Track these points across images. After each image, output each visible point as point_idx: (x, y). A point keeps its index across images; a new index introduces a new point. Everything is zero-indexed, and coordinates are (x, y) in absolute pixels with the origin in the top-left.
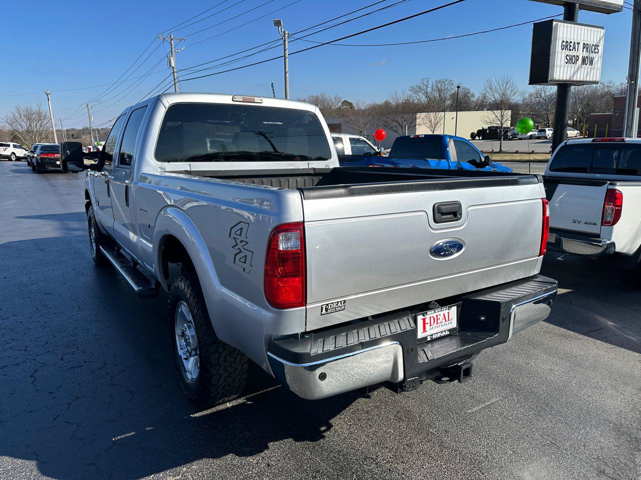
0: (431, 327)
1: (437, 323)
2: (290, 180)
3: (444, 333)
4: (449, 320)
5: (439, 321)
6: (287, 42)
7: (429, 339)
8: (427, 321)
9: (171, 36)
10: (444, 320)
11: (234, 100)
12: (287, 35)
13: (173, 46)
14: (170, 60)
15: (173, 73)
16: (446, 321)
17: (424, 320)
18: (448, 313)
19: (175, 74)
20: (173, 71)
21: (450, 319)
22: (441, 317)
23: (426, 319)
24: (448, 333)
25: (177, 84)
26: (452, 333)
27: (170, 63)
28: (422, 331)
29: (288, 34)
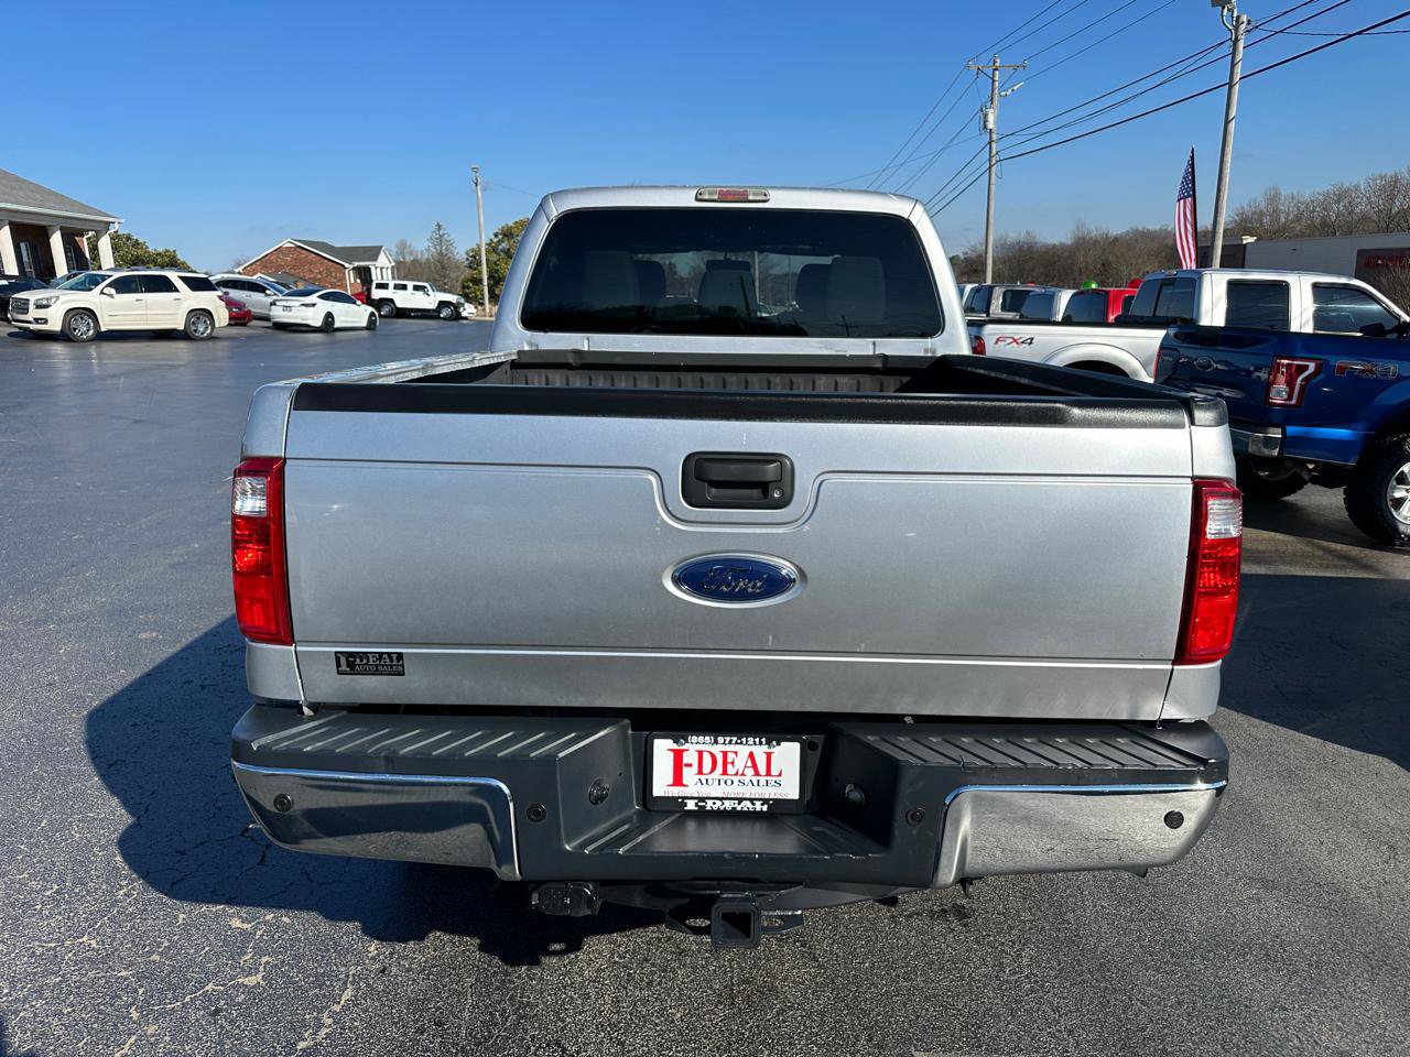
0: (703, 778)
1: (725, 772)
2: (817, 382)
3: (748, 804)
4: (768, 773)
5: (730, 769)
6: (1241, 45)
7: (691, 805)
8: (690, 757)
9: (995, 62)
10: (750, 772)
11: (699, 197)
12: (1243, 27)
13: (997, 84)
14: (986, 116)
15: (990, 143)
16: (757, 773)
17: (678, 755)
18: (769, 755)
19: (994, 145)
20: (991, 138)
21: (774, 771)
22: (741, 761)
23: (685, 754)
24: (765, 808)
25: (994, 168)
26: (777, 812)
27: (985, 122)
28: (671, 782)
29: (1249, 22)
